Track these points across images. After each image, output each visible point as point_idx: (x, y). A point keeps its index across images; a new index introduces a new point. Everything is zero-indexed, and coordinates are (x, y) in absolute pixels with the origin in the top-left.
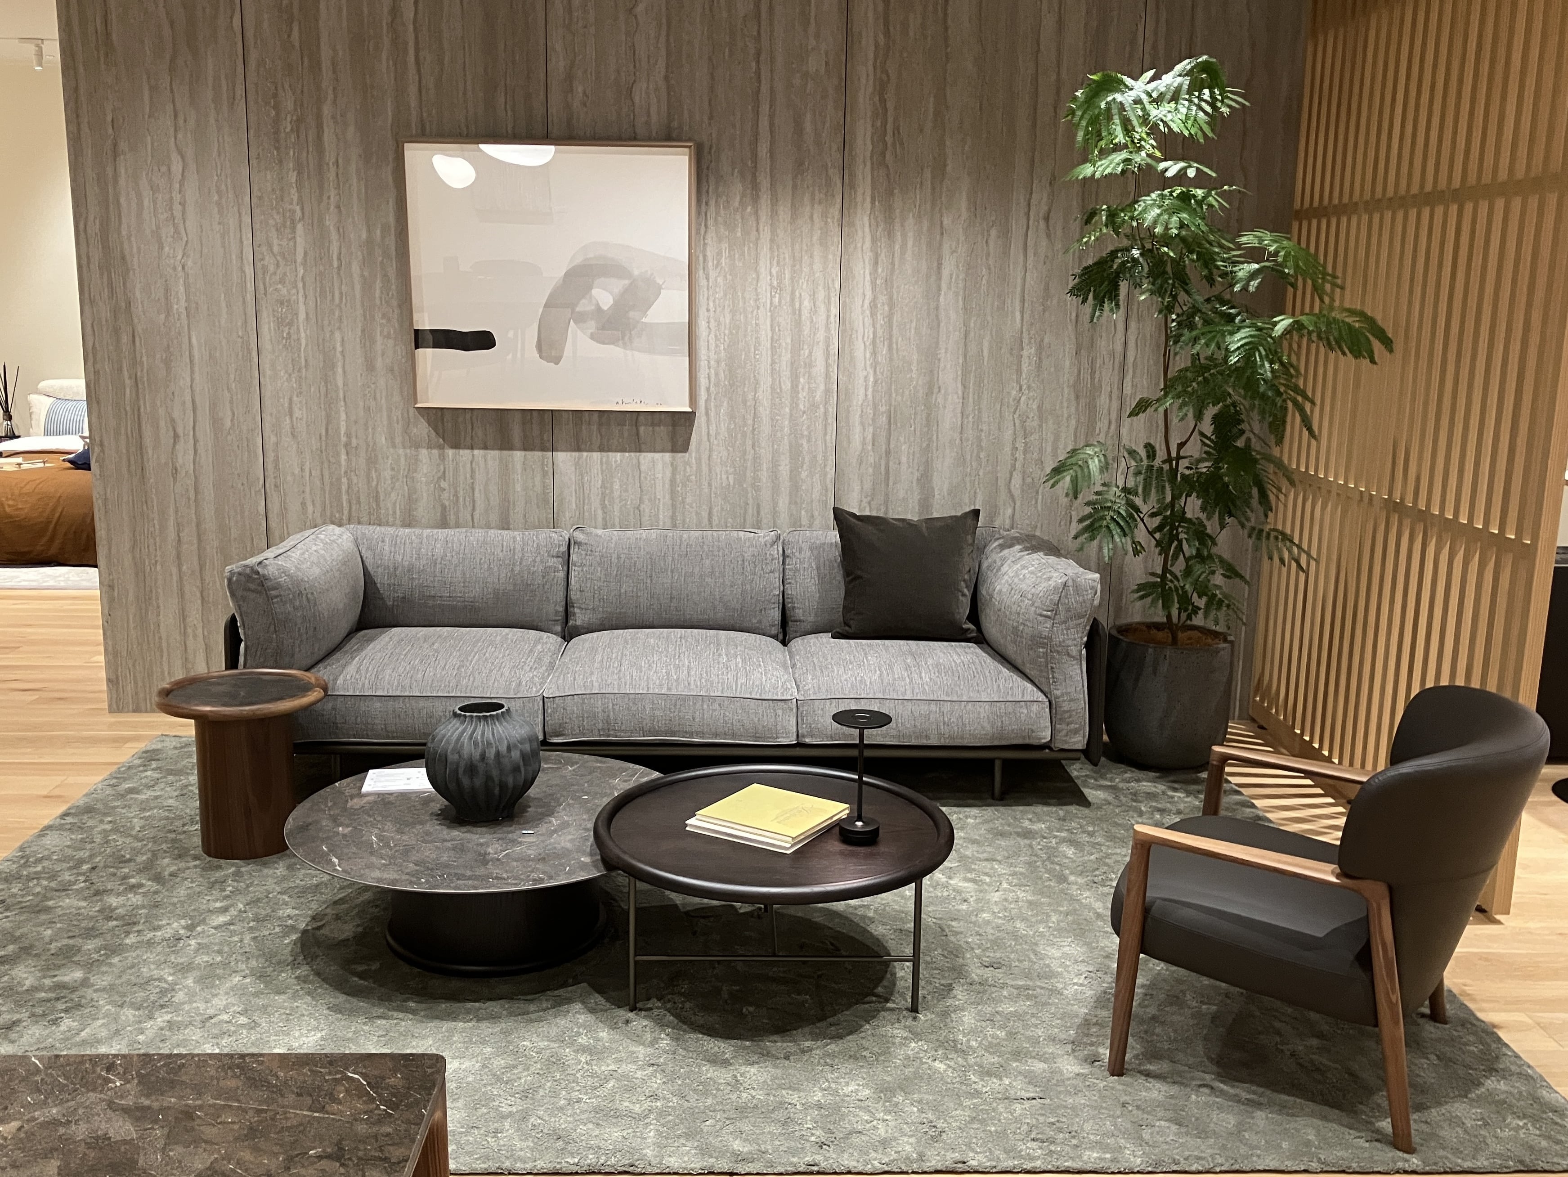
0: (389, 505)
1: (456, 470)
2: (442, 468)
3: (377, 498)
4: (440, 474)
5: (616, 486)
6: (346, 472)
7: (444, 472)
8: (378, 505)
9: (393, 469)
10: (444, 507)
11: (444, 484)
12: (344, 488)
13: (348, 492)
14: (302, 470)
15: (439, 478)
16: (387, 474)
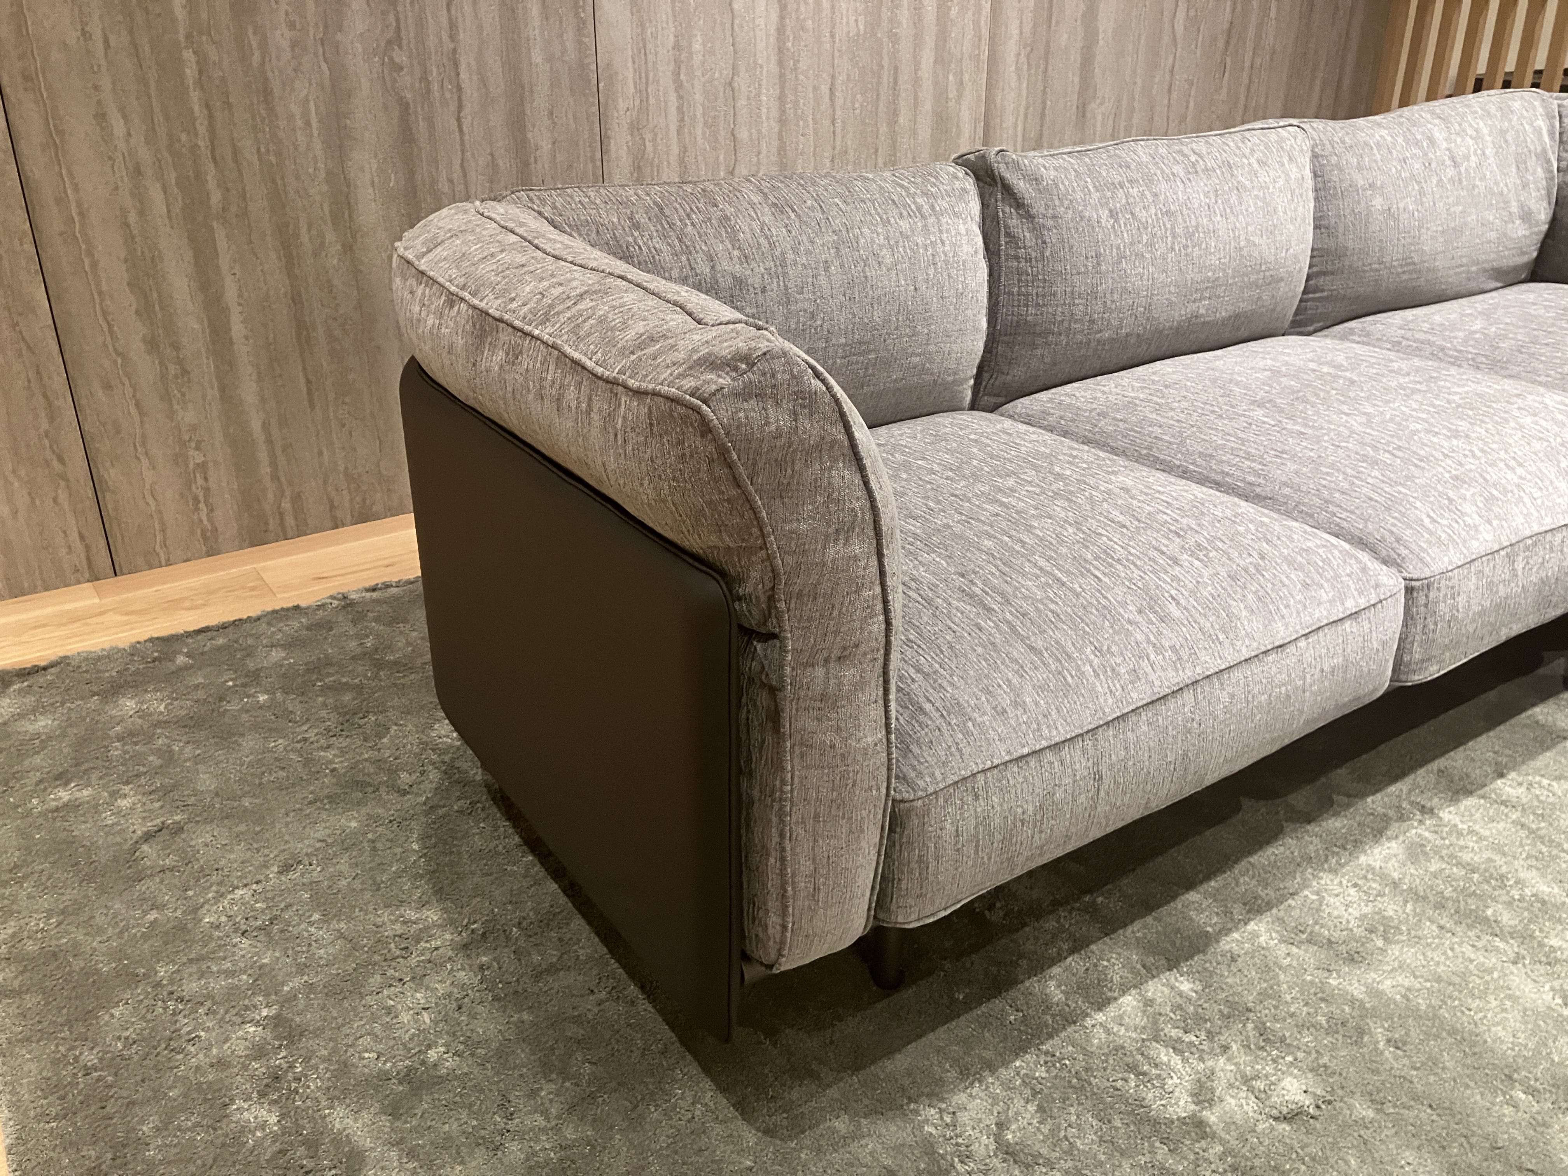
0: (295, 109)
1: (420, 24)
2: (391, 18)
3: (266, 93)
4: (390, 34)
5: (697, 46)
6: (189, 36)
7: (398, 28)
8: (271, 110)
9: (291, 25)
10: (405, 107)
11: (401, 57)
12: (190, 72)
13: (200, 84)
14: (86, 35)
15: (389, 42)
16: (281, 37)
